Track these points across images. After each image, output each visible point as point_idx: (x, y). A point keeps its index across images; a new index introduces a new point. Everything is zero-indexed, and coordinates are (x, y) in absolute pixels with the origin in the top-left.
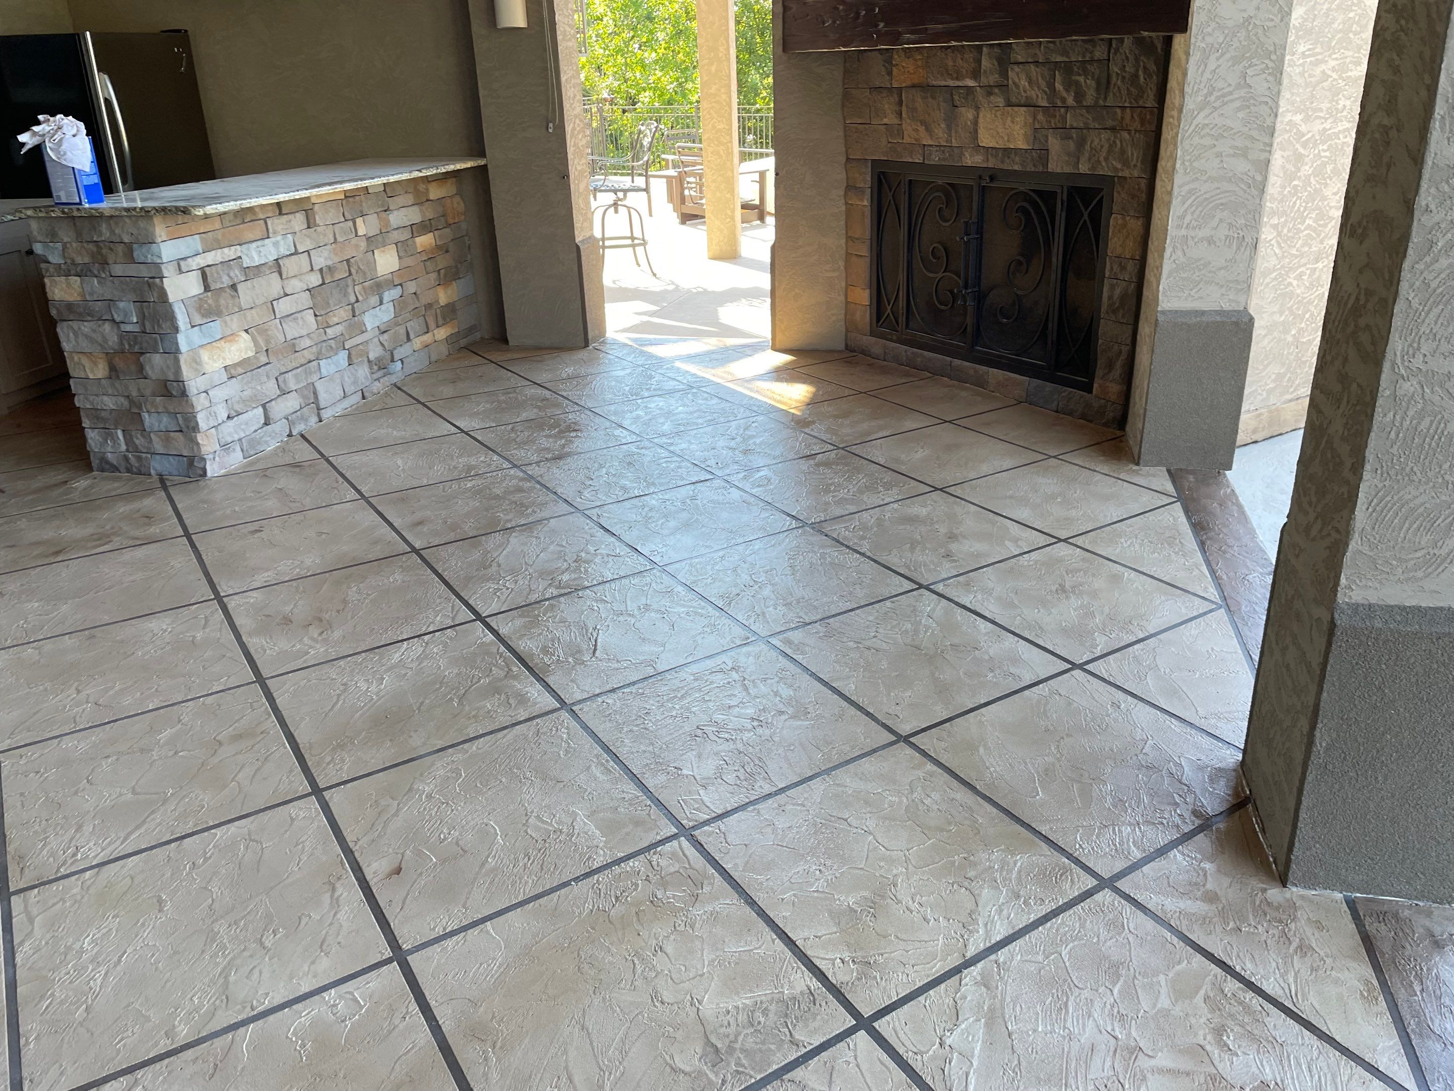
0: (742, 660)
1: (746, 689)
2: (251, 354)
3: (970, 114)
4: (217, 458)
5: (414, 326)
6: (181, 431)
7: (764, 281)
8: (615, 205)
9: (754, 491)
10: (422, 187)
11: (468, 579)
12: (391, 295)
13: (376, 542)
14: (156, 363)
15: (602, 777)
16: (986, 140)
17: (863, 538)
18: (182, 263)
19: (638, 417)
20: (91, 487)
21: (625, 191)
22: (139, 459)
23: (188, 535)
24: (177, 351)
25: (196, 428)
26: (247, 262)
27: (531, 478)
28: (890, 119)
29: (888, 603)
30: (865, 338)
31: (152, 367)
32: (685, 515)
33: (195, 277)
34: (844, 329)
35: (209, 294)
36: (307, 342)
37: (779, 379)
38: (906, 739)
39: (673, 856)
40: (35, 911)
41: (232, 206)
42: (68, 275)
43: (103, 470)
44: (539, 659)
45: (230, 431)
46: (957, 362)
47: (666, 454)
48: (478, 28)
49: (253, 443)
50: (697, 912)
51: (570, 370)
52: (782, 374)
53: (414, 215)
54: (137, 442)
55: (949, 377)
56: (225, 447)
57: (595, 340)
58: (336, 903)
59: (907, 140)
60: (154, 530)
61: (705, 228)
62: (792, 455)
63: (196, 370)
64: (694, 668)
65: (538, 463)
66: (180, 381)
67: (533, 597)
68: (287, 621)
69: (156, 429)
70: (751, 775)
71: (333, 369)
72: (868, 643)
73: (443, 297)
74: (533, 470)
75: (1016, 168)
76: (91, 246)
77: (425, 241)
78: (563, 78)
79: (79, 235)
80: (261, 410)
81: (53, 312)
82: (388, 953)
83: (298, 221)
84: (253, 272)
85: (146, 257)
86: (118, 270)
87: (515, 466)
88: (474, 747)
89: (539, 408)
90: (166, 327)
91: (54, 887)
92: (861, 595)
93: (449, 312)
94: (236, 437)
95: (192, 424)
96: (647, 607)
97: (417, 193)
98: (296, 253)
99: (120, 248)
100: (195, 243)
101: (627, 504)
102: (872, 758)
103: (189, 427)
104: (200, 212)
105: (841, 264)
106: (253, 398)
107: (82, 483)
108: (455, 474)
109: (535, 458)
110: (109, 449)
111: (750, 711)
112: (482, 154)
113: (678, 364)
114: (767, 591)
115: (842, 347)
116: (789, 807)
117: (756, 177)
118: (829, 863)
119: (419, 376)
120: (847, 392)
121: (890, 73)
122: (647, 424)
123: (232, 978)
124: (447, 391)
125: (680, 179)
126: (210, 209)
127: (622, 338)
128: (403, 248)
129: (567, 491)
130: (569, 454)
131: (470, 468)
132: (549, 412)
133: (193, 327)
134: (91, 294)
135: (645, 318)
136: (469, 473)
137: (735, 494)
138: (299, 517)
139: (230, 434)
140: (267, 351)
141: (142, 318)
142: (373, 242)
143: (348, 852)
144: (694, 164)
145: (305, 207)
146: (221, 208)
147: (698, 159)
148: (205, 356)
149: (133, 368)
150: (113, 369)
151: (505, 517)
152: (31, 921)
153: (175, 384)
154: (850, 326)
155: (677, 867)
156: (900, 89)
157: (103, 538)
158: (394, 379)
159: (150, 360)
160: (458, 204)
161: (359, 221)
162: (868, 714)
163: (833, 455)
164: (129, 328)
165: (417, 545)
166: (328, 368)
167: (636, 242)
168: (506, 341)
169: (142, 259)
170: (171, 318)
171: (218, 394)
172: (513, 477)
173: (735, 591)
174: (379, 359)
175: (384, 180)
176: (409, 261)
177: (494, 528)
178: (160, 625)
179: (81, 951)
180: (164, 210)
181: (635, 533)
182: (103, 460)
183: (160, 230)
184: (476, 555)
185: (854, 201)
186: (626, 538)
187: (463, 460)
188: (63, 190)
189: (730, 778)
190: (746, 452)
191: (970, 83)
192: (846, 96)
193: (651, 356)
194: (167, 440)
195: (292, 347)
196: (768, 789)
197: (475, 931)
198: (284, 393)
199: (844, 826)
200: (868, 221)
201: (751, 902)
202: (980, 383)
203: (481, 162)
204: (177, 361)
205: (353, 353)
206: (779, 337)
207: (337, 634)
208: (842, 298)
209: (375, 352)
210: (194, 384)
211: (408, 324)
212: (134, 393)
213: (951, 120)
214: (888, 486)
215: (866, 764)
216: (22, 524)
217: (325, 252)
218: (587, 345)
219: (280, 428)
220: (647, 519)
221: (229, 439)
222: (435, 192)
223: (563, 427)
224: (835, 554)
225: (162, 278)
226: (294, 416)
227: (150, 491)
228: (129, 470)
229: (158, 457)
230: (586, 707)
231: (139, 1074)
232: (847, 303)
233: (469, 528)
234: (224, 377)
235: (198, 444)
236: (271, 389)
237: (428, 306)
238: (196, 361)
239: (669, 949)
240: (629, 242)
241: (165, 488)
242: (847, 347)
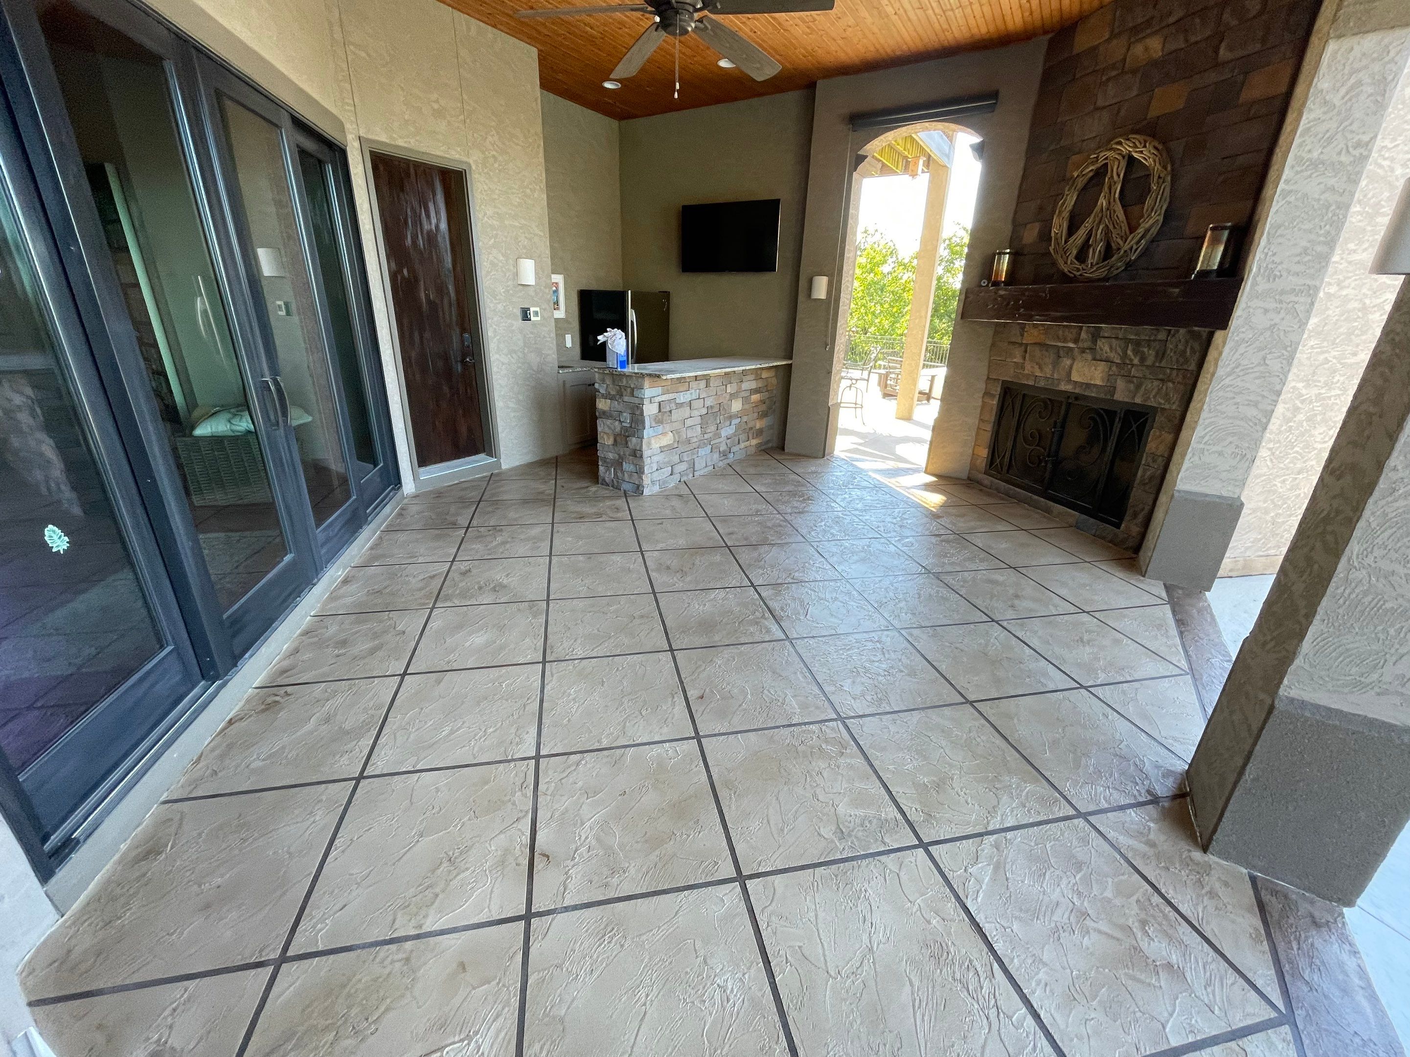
0: (884, 638)
1: (884, 654)
2: (671, 442)
3: (1068, 362)
4: (649, 487)
5: (743, 437)
6: (637, 473)
8: (850, 386)
9: (903, 549)
10: (761, 372)
11: (750, 565)
12: (736, 421)
13: (710, 539)
14: (633, 441)
15: (802, 679)
16: (1075, 377)
17: (963, 586)
18: (652, 399)
19: (845, 498)
20: (597, 491)
21: (857, 380)
22: (618, 482)
23: (632, 520)
24: (643, 438)
25: (643, 473)
26: (678, 401)
27: (786, 521)
28: (1018, 359)
29: (972, 626)
30: (980, 475)
31: (631, 443)
32: (863, 554)
33: (656, 405)
34: (968, 468)
35: (660, 414)
36: (695, 440)
37: (926, 490)
38: (972, 704)
39: (833, 729)
40: (554, 672)
41: (678, 375)
42: (606, 398)
43: (602, 484)
44: (778, 612)
45: (656, 476)
46: (1036, 497)
47: (857, 520)
48: (801, 298)
49: (665, 482)
50: (842, 760)
51: (813, 469)
52: (929, 487)
53: (753, 385)
54: (618, 474)
55: (1029, 504)
56: (653, 482)
57: (829, 454)
58: (674, 704)
59: (1026, 372)
60: (619, 515)
62: (927, 533)
63: (648, 447)
64: (857, 636)
65: (791, 514)
66: (641, 450)
67: (779, 581)
68: (668, 568)
69: (627, 470)
70: (880, 699)
71: (704, 453)
72: (958, 645)
73: (758, 425)
74: (788, 517)
75: (1093, 395)
76: (618, 387)
77: (755, 397)
79: (614, 381)
80: (670, 468)
81: (597, 414)
82: (693, 734)
83: (703, 384)
84: (681, 405)
85: (639, 395)
86: (626, 399)
87: (779, 513)
88: (743, 648)
89: (795, 486)
90: (640, 427)
91: (563, 664)
92: (957, 618)
93: (760, 432)
94: (658, 479)
95: (642, 470)
96: (836, 599)
97: (757, 374)
98: (699, 399)
99: (629, 390)
100: (659, 390)
101: (833, 543)
102: (950, 708)
103: (640, 472)
104: (664, 376)
105: (974, 434)
106: (668, 462)
107: (593, 489)
108: (750, 513)
109: (789, 511)
110: (607, 476)
111: (884, 666)
112: (791, 358)
113: (870, 473)
114: (902, 604)
115: (966, 478)
116: (898, 722)
118: (916, 757)
119: (740, 461)
120: (965, 503)
121: (1022, 335)
122: (849, 503)
123: (628, 724)
124: (752, 470)
125: (887, 376)
126: (669, 376)
127: (843, 455)
128: (746, 400)
129: (804, 531)
130: (807, 512)
131: (758, 511)
132: (800, 489)
133: (651, 427)
134: (614, 408)
135: (855, 446)
136: (757, 513)
137: (892, 549)
138: (679, 520)
139: (656, 478)
140: (678, 442)
141: (632, 421)
142: (733, 396)
143: (681, 682)
144: (896, 368)
145: (707, 379)
146: (674, 375)
147: (898, 366)
148: (653, 441)
149: (624, 442)
150: (615, 440)
151: (772, 538)
152: (552, 675)
153: (639, 452)
154: (973, 466)
155: (834, 735)
156: (1027, 345)
157: (600, 515)
158: (728, 461)
159: (631, 440)
160: (774, 381)
161: (729, 386)
162: (951, 683)
163: (951, 537)
164: (624, 424)
165: (729, 544)
166: (702, 452)
167: (857, 406)
168: (783, 449)
169: (637, 395)
170: (643, 422)
171: (655, 459)
172: (777, 519)
173: (884, 600)
174: (724, 451)
175: (744, 368)
176: (747, 407)
177: (764, 542)
178: (617, 558)
179: (570, 695)
180: (650, 374)
181: (835, 559)
182: (604, 480)
183: (647, 383)
184: (756, 554)
185: (987, 400)
186: (830, 561)
187: (754, 507)
188: (611, 361)
189: (869, 698)
190: (901, 527)
191: (1071, 345)
192: (993, 345)
193: (857, 467)
194: (630, 476)
195: (688, 441)
196: (888, 709)
197: (732, 737)
198: (681, 461)
199: (928, 740)
200: (994, 412)
201: (871, 765)
202: (1048, 511)
203: (790, 362)
204: (642, 442)
205: (713, 447)
206: (930, 466)
207: (688, 579)
208: (971, 451)
209: (723, 448)
210: (646, 453)
211: (740, 436)
212: (622, 453)
213: (1055, 364)
214: (982, 560)
215: (947, 711)
216: (569, 502)
217: (711, 399)
218: (823, 456)
219: (677, 477)
220: (843, 553)
221: (655, 480)
222: (765, 375)
223: (806, 497)
224: (944, 591)
225: (643, 405)
226: (683, 473)
227: (619, 497)
228: (612, 486)
229: (625, 482)
230: (798, 642)
231: (585, 755)
232: (973, 454)
233: (754, 540)
234: (659, 451)
235: (643, 480)
236: (676, 459)
237: (751, 428)
238: (649, 443)
239: (825, 774)
240: (853, 405)
241: (626, 497)
242: (969, 479)
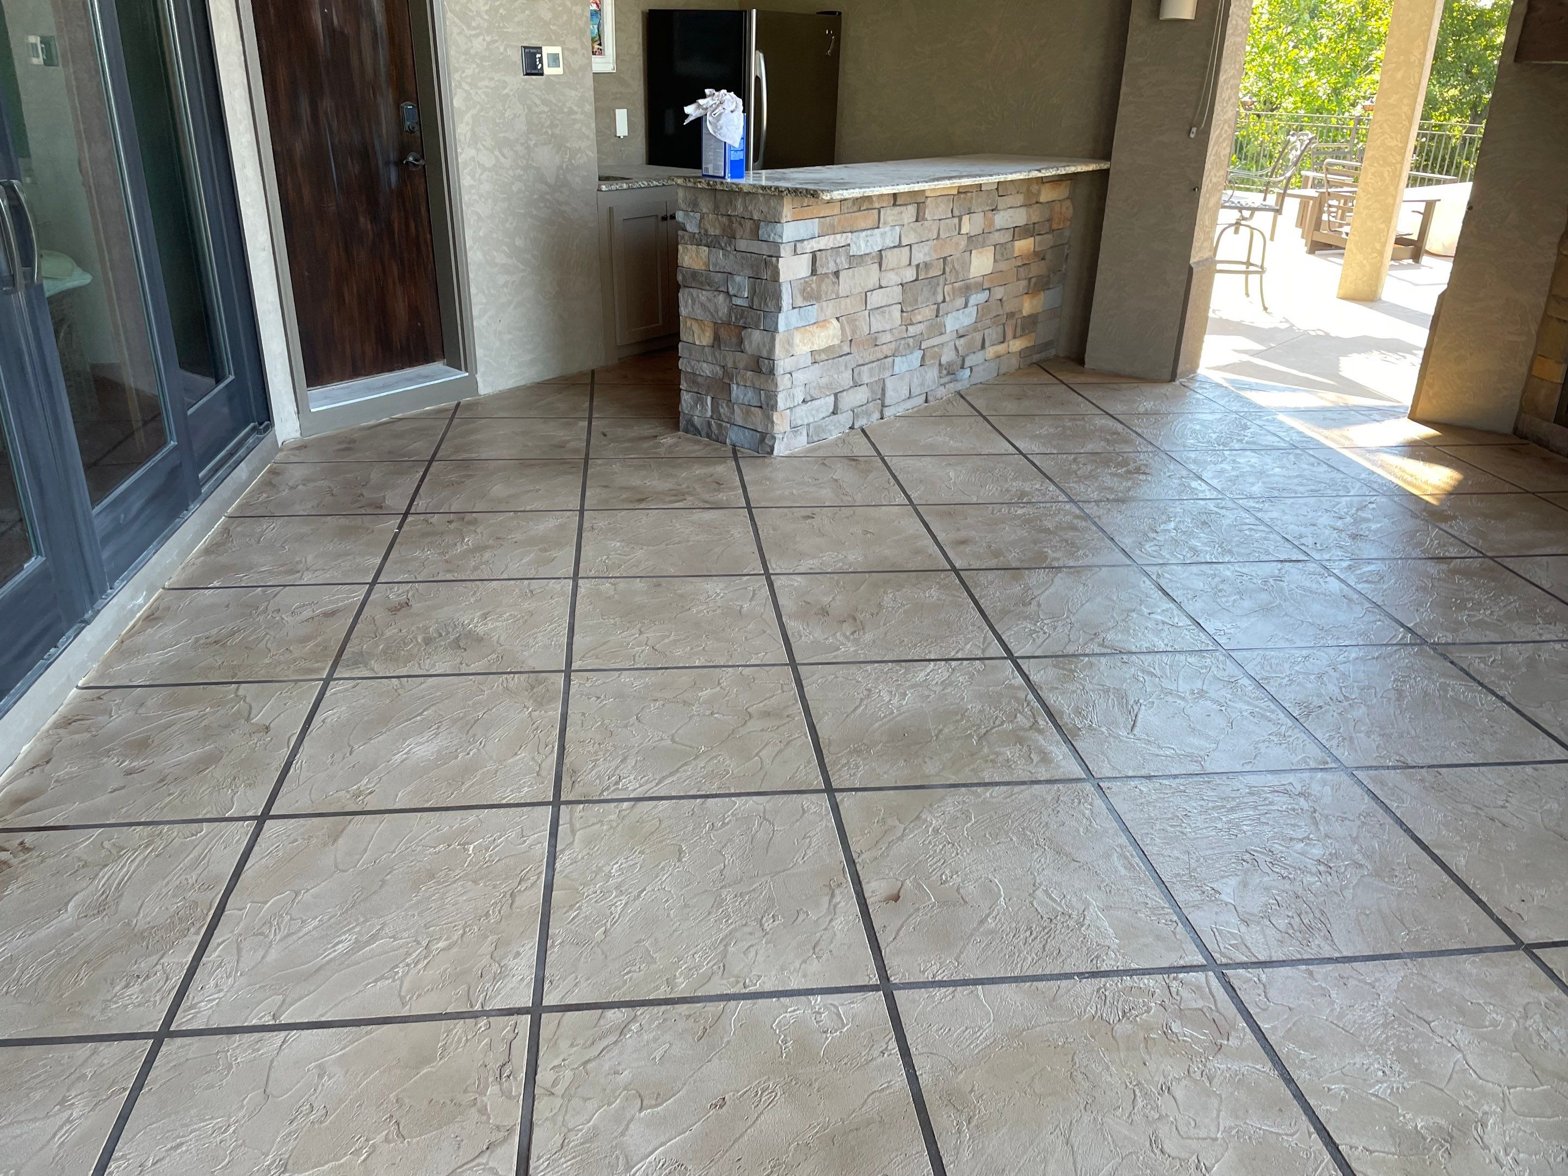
0: (1315, 788)
1: (1316, 824)
2: (836, 342)
4: (785, 439)
5: (992, 334)
6: (761, 407)
7: (1419, 336)
8: (1238, 224)
9: (1359, 587)
10: (1035, 188)
11: (1005, 612)
12: (978, 298)
13: (917, 552)
14: (755, 337)
15: (1123, 872)
17: (1506, 678)
18: (798, 245)
19: (1222, 471)
20: (676, 445)
21: (1253, 210)
22: (720, 426)
23: (749, 507)
24: (776, 330)
25: (774, 407)
26: (854, 250)
27: (1087, 517)
29: (1528, 769)
30: (1545, 425)
31: (751, 342)
32: (1264, 596)
33: (806, 260)
34: (1517, 408)
35: (815, 278)
36: (887, 337)
37: (1413, 456)
38: (1529, 949)
39: (1197, 989)
40: (578, 826)
41: (856, 193)
42: (699, 245)
43: (687, 431)
44: (1068, 717)
45: (803, 415)
47: (1253, 521)
48: (1137, 18)
49: (819, 429)
50: (1218, 1064)
51: (1149, 405)
52: (1416, 450)
53: (1019, 217)
54: (722, 411)
56: (795, 428)
57: (1184, 375)
58: (833, 909)
60: (722, 496)
61: (1341, 261)
62: (1417, 553)
63: (787, 351)
64: (1251, 780)
65: (1097, 502)
66: (771, 359)
67: (1070, 649)
68: (824, 612)
69: (740, 401)
70: (1309, 927)
71: (905, 367)
72: (1495, 813)
73: (1028, 307)
74: (1091, 509)
76: (725, 220)
77: (1024, 245)
78: (1222, 78)
79: (716, 207)
80: (832, 398)
81: (680, 278)
82: (875, 980)
83: (910, 212)
84: (856, 261)
85: (769, 236)
86: (742, 244)
87: (1071, 500)
88: (988, 793)
89: (1108, 441)
90: (771, 307)
91: (596, 807)
92: (1490, 748)
93: (1031, 322)
94: (806, 422)
95: (772, 402)
96: (1202, 694)
97: (1029, 194)
98: (899, 246)
99: (748, 224)
100: (813, 226)
101: (1194, 569)
102: (1477, 958)
103: (768, 405)
104: (826, 197)
105: (1534, 328)
106: (828, 386)
107: (668, 440)
108: (1007, 498)
109: (1095, 496)
110: (697, 413)
111: (1317, 852)
112: (1107, 157)
113: (1281, 417)
114: (1360, 712)
115: (1509, 430)
116: (1352, 982)
117: (1421, 207)
118: (1397, 1067)
119: (985, 387)
120: (1507, 488)
122: (1234, 480)
123: (731, 949)
124: (1010, 407)
125: (1320, 202)
126: (837, 195)
127: (1217, 377)
128: (1001, 251)
129: (1127, 542)
130: (1133, 499)
131: (1023, 494)
132: (1118, 448)
133: (794, 308)
134: (715, 265)
135: (1246, 358)
136: (1022, 498)
137: (1334, 585)
138: (848, 511)
139: (802, 418)
140: (851, 341)
141: (753, 292)
142: (974, 242)
143: (851, 862)
144: (1342, 185)
145: (918, 201)
146: (847, 194)
147: (1349, 180)
148: (797, 338)
149: (734, 340)
150: (717, 338)
151: (1055, 555)
152: (573, 832)
153: (766, 361)
154: (1527, 405)
155: (1200, 1004)
157: (679, 495)
158: (959, 386)
159: (750, 335)
160: (1067, 209)
161: (966, 219)
162: (1479, 901)
163: (1476, 563)
164: (739, 302)
165: (958, 565)
166: (901, 365)
167: (1250, 268)
168: (1081, 361)
169: (765, 237)
170: (778, 297)
171: (800, 377)
172: (1067, 513)
173: (1317, 702)
174: (950, 364)
175: (995, 179)
176: (1003, 266)
177: (1039, 563)
178: (714, 587)
179: (609, 876)
180: (795, 192)
181: (1199, 604)
182: (690, 422)
183: (787, 209)
184: (1017, 589)
186: (1190, 608)
187: (1017, 485)
188: (713, 163)
189: (1282, 923)
190: (1354, 537)
193: (1250, 403)
194: (747, 414)
195: (873, 340)
196: (1327, 952)
197: (966, 990)
198: (856, 385)
199: (1424, 1029)
201: (1289, 1080)
203: (1104, 166)
204: (773, 340)
205: (928, 354)
206: (1423, 404)
207: (868, 637)
208: (1524, 370)
209: (948, 356)
210: (783, 364)
211: (986, 332)
212: (730, 365)
214: (1550, 620)
215: (1469, 964)
216: (616, 467)
217: (926, 248)
218: (1173, 378)
219: (844, 419)
220: (1217, 591)
221: (800, 423)
222: (1047, 195)
223: (1132, 466)
224: (1459, 687)
225: (778, 257)
226: (859, 409)
227: (723, 459)
228: (708, 436)
229: (736, 428)
230: (1116, 786)
231: (640, 1010)
232: (1530, 375)
233: (1012, 558)
234: (809, 361)
235: (773, 422)
236: (845, 378)
237: (1011, 315)
238: (789, 342)
239: (1179, 1092)
240: (1243, 268)
241: (736, 459)
242: (1516, 431)
